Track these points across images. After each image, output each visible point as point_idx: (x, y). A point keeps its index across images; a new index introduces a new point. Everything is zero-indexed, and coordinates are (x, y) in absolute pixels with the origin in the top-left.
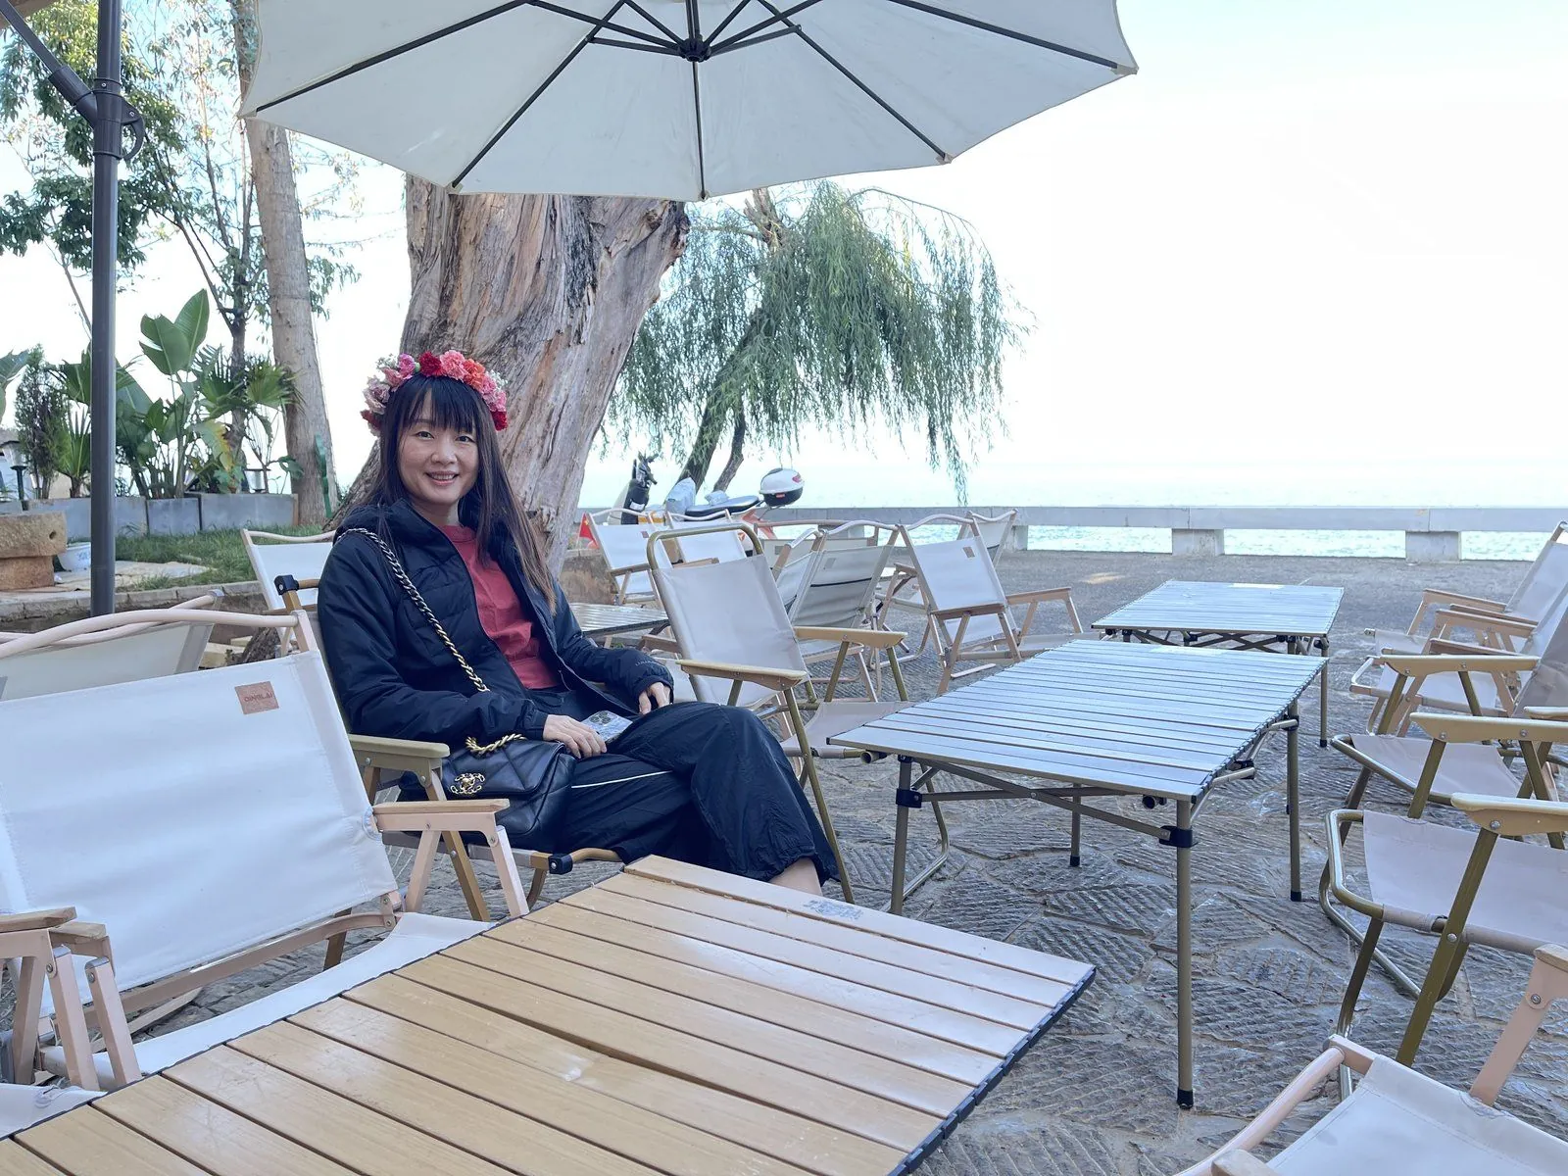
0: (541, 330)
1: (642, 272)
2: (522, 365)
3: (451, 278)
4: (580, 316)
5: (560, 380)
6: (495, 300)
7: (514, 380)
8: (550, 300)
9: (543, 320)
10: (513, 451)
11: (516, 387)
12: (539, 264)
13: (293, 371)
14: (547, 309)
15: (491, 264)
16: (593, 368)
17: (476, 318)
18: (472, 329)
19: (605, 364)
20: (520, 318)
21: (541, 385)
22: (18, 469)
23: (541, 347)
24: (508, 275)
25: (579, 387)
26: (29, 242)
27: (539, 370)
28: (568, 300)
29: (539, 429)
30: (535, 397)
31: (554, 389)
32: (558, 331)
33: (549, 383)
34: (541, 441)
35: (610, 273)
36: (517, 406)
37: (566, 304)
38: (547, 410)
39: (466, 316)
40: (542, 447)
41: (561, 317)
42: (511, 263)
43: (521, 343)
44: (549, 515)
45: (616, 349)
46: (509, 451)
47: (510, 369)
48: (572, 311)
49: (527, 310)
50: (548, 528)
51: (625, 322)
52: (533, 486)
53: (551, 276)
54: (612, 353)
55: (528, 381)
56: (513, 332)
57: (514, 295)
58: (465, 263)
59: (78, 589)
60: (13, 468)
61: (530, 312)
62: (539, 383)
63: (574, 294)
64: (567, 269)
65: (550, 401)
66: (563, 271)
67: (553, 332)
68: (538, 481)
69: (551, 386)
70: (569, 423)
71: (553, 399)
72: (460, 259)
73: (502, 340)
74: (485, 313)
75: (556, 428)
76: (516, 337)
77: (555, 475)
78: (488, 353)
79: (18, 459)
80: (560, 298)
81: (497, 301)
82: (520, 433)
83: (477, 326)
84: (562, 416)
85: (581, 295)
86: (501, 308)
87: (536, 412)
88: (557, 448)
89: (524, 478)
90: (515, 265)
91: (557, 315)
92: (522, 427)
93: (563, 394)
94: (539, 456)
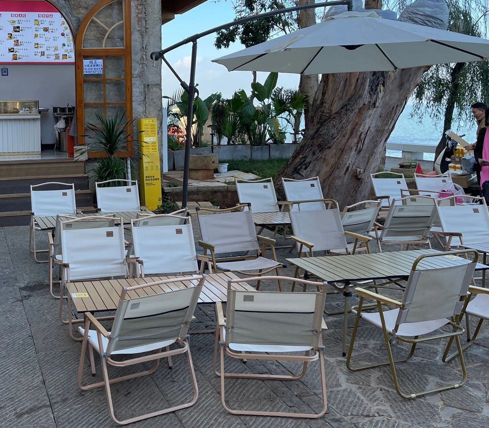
0: (357, 104)
1: (410, 75)
2: (349, 117)
3: (325, 86)
4: (375, 97)
5: (366, 122)
6: (340, 94)
7: (345, 123)
8: (362, 93)
9: (358, 100)
10: (344, 149)
11: (346, 125)
12: (357, 80)
13: (309, 96)
14: (360, 97)
15: (338, 82)
16: (383, 115)
17: (333, 101)
18: (332, 104)
19: (389, 113)
20: (349, 100)
21: (357, 124)
22: (212, 134)
23: (357, 110)
24: (345, 85)
25: (376, 123)
26: (231, 42)
27: (356, 119)
28: (370, 92)
29: (356, 141)
30: (354, 129)
31: (362, 125)
32: (364, 104)
33: (360, 123)
34: (356, 145)
35: (393, 78)
36: (346, 132)
37: (368, 94)
38: (359, 133)
39: (330, 100)
40: (357, 147)
41: (366, 98)
42: (346, 81)
43: (349, 109)
44: (360, 172)
45: (395, 107)
46: (342, 148)
47: (344, 119)
48: (371, 96)
49: (352, 97)
50: (359, 177)
51: (400, 96)
52: (353, 161)
53: (363, 84)
54: (393, 109)
55: (351, 123)
56: (346, 105)
57: (347, 92)
58: (330, 81)
59: (218, 181)
60: (211, 134)
61: (353, 98)
62: (356, 123)
63: (373, 89)
64: (370, 81)
65: (361, 129)
66: (368, 82)
67: (362, 105)
68: (356, 159)
69: (361, 124)
70: (371, 137)
71: (362, 129)
72: (328, 80)
73: (342, 108)
74: (336, 99)
75: (364, 139)
76: (347, 107)
77: (364, 157)
78: (336, 113)
79: (212, 131)
80: (366, 92)
81: (341, 95)
82: (347, 142)
83: (333, 104)
84: (367, 135)
85: (376, 90)
86: (342, 97)
87: (354, 134)
88: (365, 147)
89: (349, 158)
90: (347, 82)
91: (364, 98)
92: (348, 140)
93: (367, 127)
94: (356, 150)
